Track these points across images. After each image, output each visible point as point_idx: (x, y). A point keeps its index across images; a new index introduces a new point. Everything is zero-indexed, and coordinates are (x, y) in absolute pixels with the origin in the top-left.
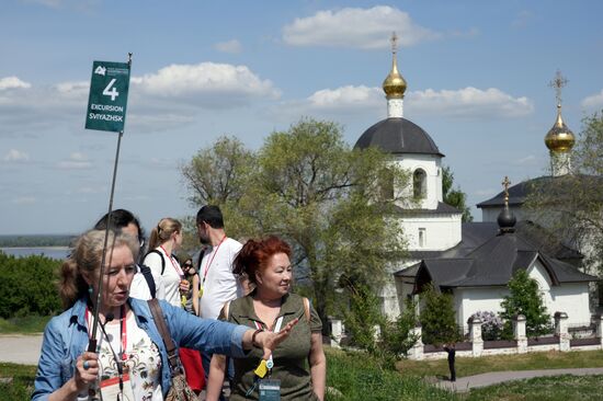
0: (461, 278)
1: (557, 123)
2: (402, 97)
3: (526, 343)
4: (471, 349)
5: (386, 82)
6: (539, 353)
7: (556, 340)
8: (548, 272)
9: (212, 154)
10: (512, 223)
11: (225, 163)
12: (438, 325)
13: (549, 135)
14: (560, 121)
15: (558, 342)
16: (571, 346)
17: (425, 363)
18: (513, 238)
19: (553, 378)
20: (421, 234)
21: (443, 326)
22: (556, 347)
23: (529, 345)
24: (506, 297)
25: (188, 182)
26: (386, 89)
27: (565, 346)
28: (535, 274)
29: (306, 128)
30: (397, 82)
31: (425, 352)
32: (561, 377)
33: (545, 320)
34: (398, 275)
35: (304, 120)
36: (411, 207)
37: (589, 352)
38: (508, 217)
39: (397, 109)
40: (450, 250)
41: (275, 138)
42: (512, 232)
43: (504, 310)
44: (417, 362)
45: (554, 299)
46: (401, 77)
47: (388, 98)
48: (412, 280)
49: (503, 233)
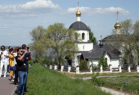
0: (90, 57)
1: (117, 22)
2: (80, 17)
3: (102, 71)
4: (90, 72)
5: (76, 13)
6: (105, 73)
7: (109, 70)
8: (110, 56)
9: (37, 29)
10: (102, 45)
11: (40, 31)
12: (83, 67)
13: (115, 25)
14: (118, 22)
15: (110, 71)
16: (112, 72)
17: (80, 75)
18: (102, 48)
19: (105, 77)
20: (83, 47)
21: (84, 67)
22: (109, 72)
23: (103, 71)
24: (99, 61)
25: (31, 35)
26: (76, 15)
27: (111, 72)
28: (106, 56)
29: (56, 24)
30: (79, 13)
31: (80, 72)
32: (106, 77)
33: (107, 66)
34: (78, 56)
35: (56, 23)
36: (80, 41)
37: (116, 73)
38: (101, 44)
39: (79, 19)
40: (90, 51)
41: (50, 26)
42: (102, 47)
43: (98, 64)
44: (78, 74)
45: (111, 62)
46: (80, 12)
47: (77, 17)
48: (80, 57)
49: (100, 47)
